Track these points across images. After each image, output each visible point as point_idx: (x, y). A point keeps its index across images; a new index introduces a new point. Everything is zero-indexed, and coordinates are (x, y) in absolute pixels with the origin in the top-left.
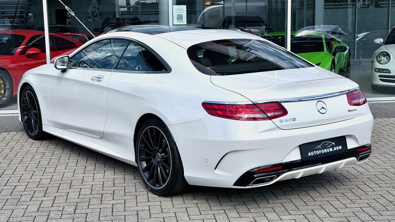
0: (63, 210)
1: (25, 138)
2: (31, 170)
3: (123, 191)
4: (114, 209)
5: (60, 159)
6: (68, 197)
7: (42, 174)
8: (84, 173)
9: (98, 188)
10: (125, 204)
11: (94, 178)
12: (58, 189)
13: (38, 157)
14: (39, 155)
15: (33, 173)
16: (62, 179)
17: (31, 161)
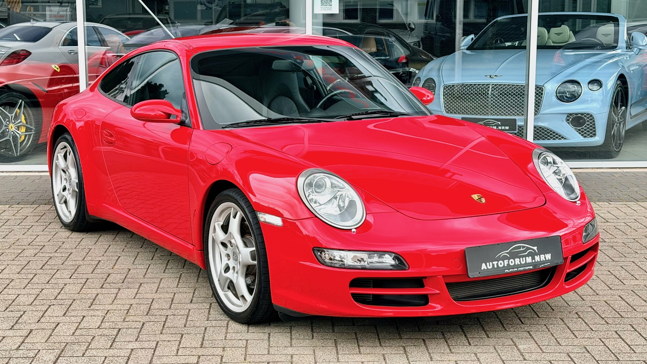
0: (35, 356)
1: (20, 218)
2: (7, 276)
3: (160, 324)
4: (130, 359)
5: (68, 260)
6: (54, 332)
7: (24, 285)
8: (101, 287)
9: (115, 318)
10: (154, 351)
11: (116, 297)
12: (42, 316)
13: (30, 252)
14: (32, 250)
15: (8, 282)
16: (56, 297)
17: (13, 260)
